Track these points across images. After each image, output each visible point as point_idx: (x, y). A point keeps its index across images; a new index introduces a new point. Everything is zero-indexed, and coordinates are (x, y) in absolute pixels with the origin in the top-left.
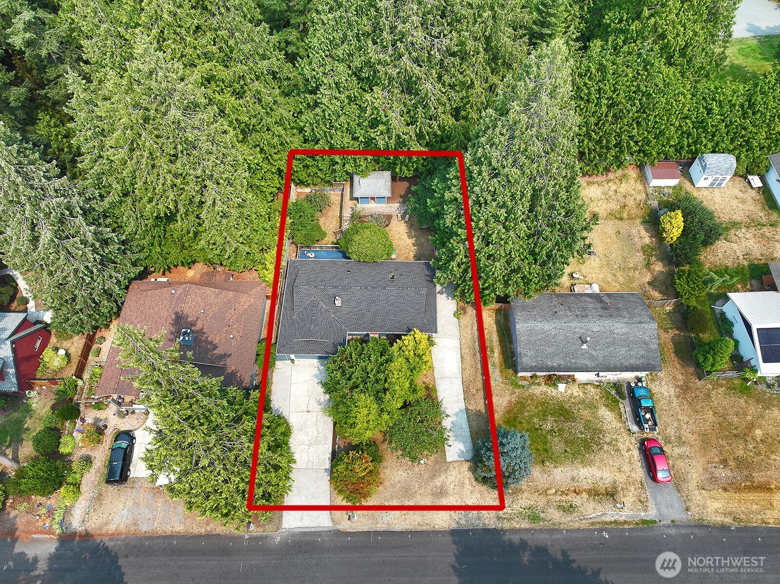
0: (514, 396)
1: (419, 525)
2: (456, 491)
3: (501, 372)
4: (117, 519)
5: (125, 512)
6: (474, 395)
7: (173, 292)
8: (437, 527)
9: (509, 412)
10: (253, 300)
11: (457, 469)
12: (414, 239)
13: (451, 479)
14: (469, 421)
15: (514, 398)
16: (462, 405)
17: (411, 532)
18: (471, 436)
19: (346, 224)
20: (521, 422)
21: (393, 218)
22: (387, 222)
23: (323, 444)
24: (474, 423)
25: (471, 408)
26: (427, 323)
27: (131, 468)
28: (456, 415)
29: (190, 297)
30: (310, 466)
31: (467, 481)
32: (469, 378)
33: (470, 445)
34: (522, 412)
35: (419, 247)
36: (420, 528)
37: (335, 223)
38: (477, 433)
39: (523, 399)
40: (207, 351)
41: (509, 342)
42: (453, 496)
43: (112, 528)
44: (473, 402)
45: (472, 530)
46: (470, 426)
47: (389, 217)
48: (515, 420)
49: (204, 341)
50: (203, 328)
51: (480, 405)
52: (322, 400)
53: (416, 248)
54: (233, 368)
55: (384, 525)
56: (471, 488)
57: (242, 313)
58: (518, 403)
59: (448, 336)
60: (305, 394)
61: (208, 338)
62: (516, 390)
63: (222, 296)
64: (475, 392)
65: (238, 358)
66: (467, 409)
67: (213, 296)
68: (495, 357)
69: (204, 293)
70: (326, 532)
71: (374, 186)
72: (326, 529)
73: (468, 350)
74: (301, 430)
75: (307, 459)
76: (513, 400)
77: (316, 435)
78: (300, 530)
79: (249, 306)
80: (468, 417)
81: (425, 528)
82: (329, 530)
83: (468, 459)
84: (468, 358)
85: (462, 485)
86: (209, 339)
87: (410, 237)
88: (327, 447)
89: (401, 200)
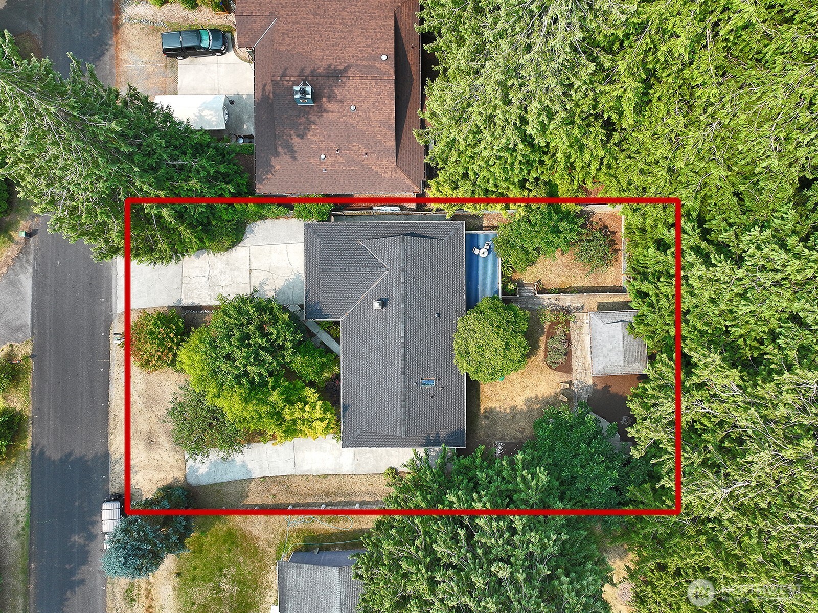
0: (266, 545)
1: (115, 415)
2: (152, 461)
3: (301, 530)
4: (133, 58)
5: (140, 65)
6: (269, 491)
7: (384, 58)
8: (112, 437)
9: (244, 536)
10: (387, 177)
11: (176, 464)
12: (525, 408)
13: (165, 456)
14: (234, 481)
15: (262, 544)
16: (256, 474)
17: (108, 406)
18: (216, 484)
19: (552, 300)
20: (230, 550)
21: (565, 375)
22: (554, 366)
23: (210, 295)
24: (231, 489)
25: (253, 485)
26: (356, 434)
27: (189, 59)
28: (244, 465)
29: (373, 84)
30: (185, 280)
31: (162, 475)
32: (294, 485)
33: (205, 481)
34: (244, 552)
35: (508, 417)
36: (111, 416)
37: (558, 280)
38: (219, 491)
39: (262, 557)
40: (294, 127)
41: (345, 545)
42: (147, 457)
43: (124, 55)
44: (259, 488)
45: (108, 478)
46: (229, 482)
47: (566, 368)
48: (233, 543)
49: (308, 119)
50: (328, 112)
51: (255, 498)
52: (266, 288)
53: (508, 411)
54: (277, 167)
55: (116, 374)
56: (154, 480)
57: (363, 165)
58: (256, 549)
59: (357, 457)
60: (272, 265)
61: (314, 124)
62: (273, 548)
63: (385, 131)
64: (273, 492)
65: (294, 172)
66: (251, 480)
67: (382, 118)
68: (323, 525)
69: (384, 103)
70: (111, 306)
71: (609, 346)
72: (114, 306)
73: (336, 485)
74: (228, 263)
75: (193, 275)
76: (260, 543)
77: (221, 284)
78: (114, 276)
79: (377, 172)
80: (240, 480)
81: (111, 423)
82: (113, 310)
83: (188, 478)
84: (324, 485)
85: (159, 469)
86: (313, 127)
87: (528, 400)
88: (207, 299)
89: (598, 387)
